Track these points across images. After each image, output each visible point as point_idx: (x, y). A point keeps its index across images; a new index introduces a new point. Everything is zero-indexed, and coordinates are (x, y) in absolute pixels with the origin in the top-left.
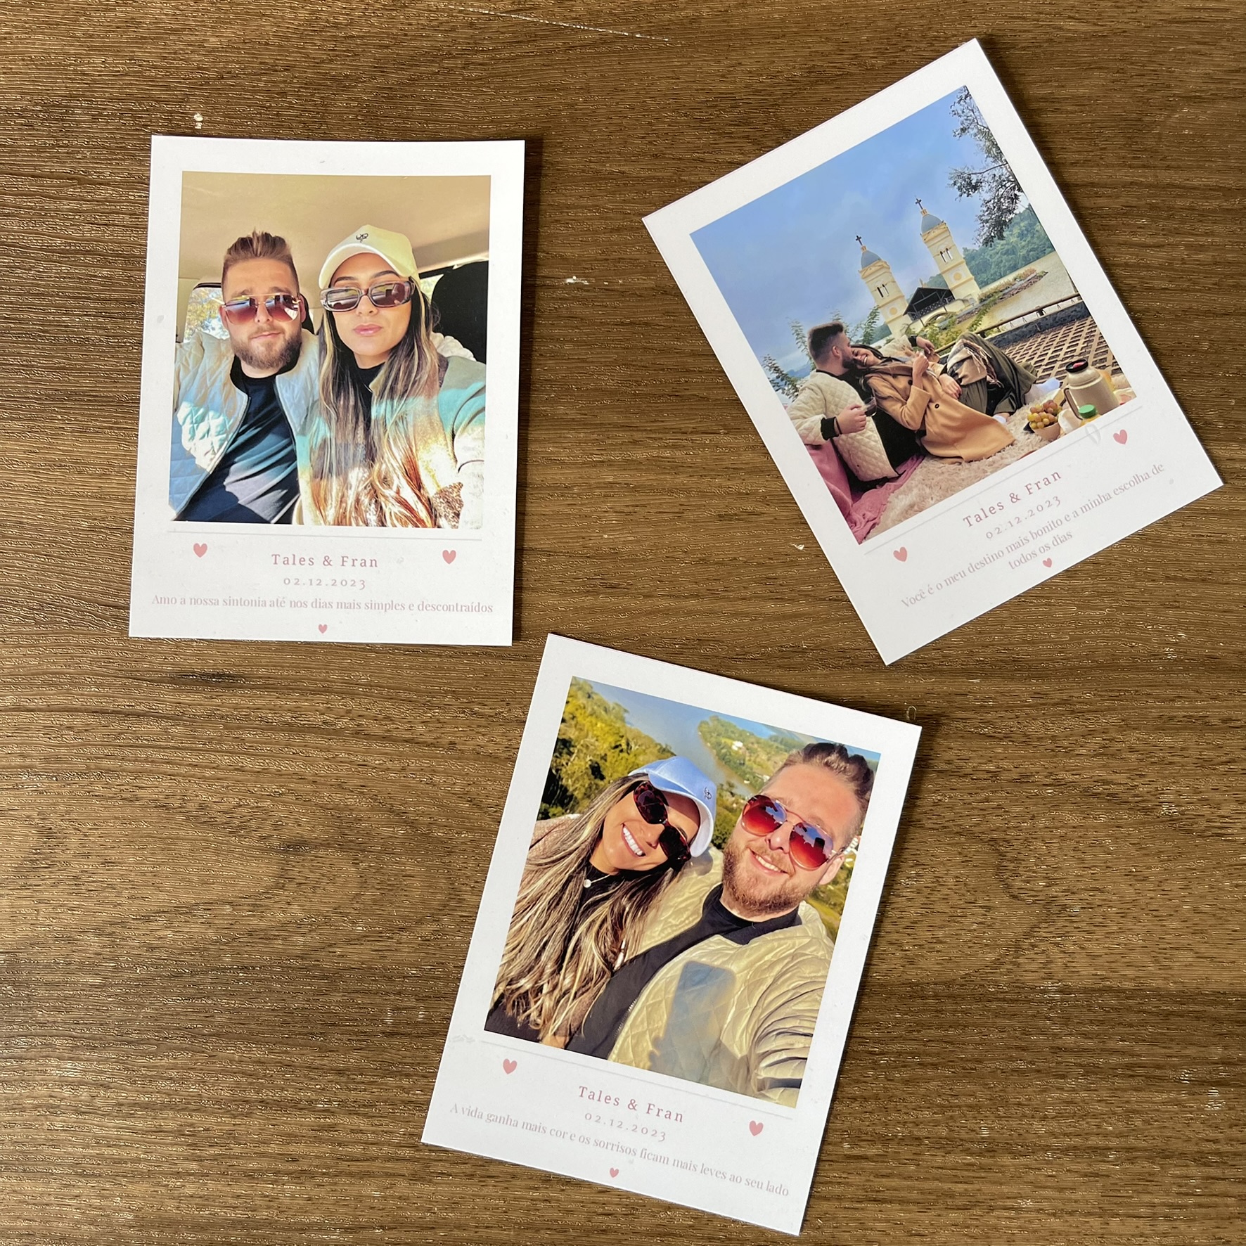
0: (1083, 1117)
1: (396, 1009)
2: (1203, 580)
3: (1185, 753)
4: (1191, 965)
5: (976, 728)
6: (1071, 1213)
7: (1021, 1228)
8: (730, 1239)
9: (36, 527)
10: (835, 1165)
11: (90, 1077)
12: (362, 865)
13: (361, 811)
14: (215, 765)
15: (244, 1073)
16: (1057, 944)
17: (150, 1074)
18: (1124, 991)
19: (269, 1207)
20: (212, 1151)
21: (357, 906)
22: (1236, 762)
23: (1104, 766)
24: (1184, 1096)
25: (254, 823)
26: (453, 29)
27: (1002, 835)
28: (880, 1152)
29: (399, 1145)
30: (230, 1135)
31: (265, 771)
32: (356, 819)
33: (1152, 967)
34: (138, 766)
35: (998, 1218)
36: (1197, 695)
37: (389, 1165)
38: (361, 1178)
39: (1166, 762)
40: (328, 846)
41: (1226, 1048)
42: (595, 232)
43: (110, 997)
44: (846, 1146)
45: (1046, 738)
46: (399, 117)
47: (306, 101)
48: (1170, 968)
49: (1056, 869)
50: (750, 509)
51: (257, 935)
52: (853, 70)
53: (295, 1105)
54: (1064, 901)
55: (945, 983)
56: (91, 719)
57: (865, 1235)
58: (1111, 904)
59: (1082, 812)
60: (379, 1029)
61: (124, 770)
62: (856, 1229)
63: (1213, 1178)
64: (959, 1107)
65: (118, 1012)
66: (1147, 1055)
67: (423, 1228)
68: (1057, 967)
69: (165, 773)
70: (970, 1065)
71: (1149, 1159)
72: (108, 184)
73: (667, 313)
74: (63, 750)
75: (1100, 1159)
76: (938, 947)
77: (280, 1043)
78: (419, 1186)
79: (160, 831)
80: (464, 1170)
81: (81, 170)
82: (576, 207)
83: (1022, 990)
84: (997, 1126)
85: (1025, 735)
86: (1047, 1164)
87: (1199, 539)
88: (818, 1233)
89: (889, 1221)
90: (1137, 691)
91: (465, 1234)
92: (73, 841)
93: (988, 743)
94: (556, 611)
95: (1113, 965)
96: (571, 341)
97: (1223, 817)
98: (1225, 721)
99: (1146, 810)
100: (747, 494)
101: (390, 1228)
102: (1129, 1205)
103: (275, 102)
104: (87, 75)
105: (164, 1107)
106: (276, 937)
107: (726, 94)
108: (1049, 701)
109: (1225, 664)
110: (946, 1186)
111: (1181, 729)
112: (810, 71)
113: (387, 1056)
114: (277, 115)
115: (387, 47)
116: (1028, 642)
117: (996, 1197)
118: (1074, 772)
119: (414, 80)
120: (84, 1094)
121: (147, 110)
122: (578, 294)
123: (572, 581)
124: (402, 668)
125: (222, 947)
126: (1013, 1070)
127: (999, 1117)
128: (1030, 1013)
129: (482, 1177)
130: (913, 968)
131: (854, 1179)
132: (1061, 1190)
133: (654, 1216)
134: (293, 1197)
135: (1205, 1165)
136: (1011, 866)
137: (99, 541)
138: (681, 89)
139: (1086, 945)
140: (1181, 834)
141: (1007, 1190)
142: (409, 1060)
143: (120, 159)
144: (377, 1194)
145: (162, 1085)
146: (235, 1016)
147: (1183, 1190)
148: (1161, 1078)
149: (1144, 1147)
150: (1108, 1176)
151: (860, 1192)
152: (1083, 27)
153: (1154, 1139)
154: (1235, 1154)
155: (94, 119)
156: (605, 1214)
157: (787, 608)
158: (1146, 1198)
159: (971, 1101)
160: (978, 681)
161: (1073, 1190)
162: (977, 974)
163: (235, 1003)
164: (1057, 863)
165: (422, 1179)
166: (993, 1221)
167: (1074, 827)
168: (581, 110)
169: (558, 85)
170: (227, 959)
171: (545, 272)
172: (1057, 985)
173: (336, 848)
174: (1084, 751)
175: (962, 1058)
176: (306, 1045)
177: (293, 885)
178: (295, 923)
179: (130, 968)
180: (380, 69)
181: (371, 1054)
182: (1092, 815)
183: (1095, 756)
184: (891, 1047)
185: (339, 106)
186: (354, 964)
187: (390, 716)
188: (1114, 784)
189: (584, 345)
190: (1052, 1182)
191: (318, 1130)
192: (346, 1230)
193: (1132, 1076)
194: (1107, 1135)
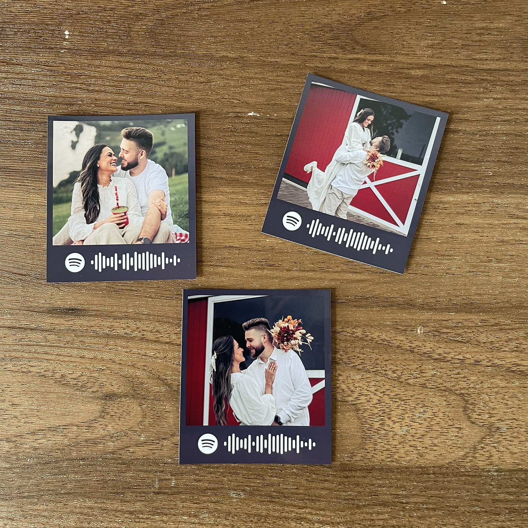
1: (160, 480)
5: (453, 337)
11: (4, 514)
12: (144, 406)
13: (143, 378)
14: (70, 355)
15: (81, 513)
16: (495, 447)
17: (34, 513)
21: (141, 427)
23: (517, 356)
25: (89, 385)
27: (466, 391)
31: (95, 358)
32: (141, 382)
34: (31, 355)
40: (127, 396)
42: (263, 90)
43: (14, 474)
45: (488, 342)
46: (167, 33)
47: (120, 25)
49: (494, 409)
51: (90, 442)
52: (390, 13)
54: (498, 425)
55: (439, 467)
56: (6, 331)
58: (522, 426)
59: (506, 380)
60: (151, 490)
61: (23, 357)
68: (494, 459)
69: (44, 359)
70: (452, 509)
72: (22, 65)
76: (435, 448)
77: (101, 498)
79: (41, 388)
81: (8, 58)
82: (253, 78)
83: (477, 471)
85: (477, 341)
93: (459, 345)
94: (243, 277)
95: (523, 457)
96: (251, 144)
103: (105, 26)
104: (13, 12)
106: (100, 443)
107: (327, 24)
108: (489, 324)
112: (369, 13)
113: (155, 504)
114: (106, 32)
116: (478, 294)
118: (502, 360)
119: (174, 16)
120: (1, 523)
121: (42, 29)
122: (255, 121)
123: (251, 263)
124: (165, 306)
125: (72, 448)
126: (473, 512)
128: (482, 482)
130: (423, 459)
136: (471, 407)
137: (13, 241)
138: (306, 22)
139: (509, 447)
142: (167, 507)
143: (28, 53)
145: (40, 519)
146: (78, 484)
155: (16, 33)
157: (359, 277)
160: (454, 314)
162: (454, 462)
163: (78, 477)
164: (494, 406)
167: (502, 388)
168: (256, 31)
169: (245, 19)
170: (74, 454)
171: (238, 110)
172: (495, 468)
173: (131, 397)
174: (507, 349)
175: (448, 505)
176: (114, 499)
177: (109, 416)
178: (110, 435)
179: (24, 459)
180: (157, 10)
181: (147, 503)
182: (511, 381)
183: (512, 351)
184: (412, 500)
185: (136, 28)
186: (139, 457)
187: (159, 330)
188: (522, 366)
189: (257, 146)
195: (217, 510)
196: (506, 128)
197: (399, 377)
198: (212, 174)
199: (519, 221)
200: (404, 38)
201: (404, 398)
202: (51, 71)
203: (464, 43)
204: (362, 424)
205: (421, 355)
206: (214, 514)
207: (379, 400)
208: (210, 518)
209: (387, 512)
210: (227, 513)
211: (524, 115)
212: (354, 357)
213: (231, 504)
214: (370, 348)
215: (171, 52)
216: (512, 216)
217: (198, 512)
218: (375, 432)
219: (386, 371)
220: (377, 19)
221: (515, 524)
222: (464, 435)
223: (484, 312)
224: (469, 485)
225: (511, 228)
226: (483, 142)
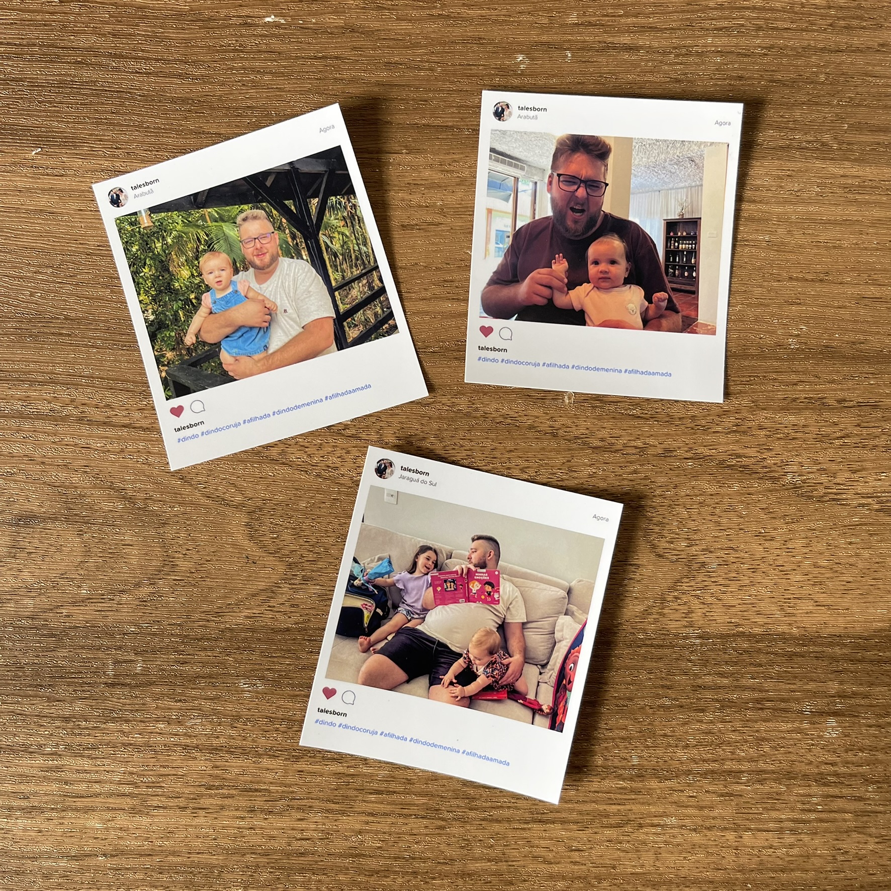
0: (719, 745)
1: (117, 662)
2: (821, 280)
3: (806, 430)
4: (811, 612)
5: (626, 410)
6: (709, 829)
7: (666, 843)
8: (413, 858)
12: (86, 536)
13: (85, 488)
16: (697, 597)
18: (754, 636)
21: (81, 572)
22: (849, 437)
23: (737, 441)
24: (806, 725)
27: (649, 503)
29: (120, 783)
32: (80, 495)
33: (778, 614)
35: (647, 834)
36: (817, 380)
37: (110, 800)
38: (85, 813)
39: (790, 438)
40: (56, 519)
41: (841, 683)
45: (687, 418)
48: (794, 615)
49: (696, 531)
50: (429, 219)
54: (702, 559)
57: (531, 852)
58: (743, 561)
59: (718, 482)
60: (101, 680)
62: (524, 846)
63: (832, 796)
64: (613, 739)
66: (775, 690)
67: (141, 855)
68: (697, 617)
70: (622, 702)
71: (775, 780)
73: (354, 48)
75: (734, 781)
77: (13, 694)
78: (137, 818)
80: (178, 804)
83: (667, 637)
84: (645, 754)
85: (668, 415)
86: (689, 786)
87: (817, 245)
88: (489, 851)
90: (765, 377)
91: (179, 859)
93: (636, 423)
95: (745, 613)
96: (271, 73)
97: (839, 484)
98: (839, 401)
99: (774, 479)
100: (427, 207)
101: (112, 856)
102: (760, 820)
106: (8, 601)
109: (840, 352)
110: (602, 808)
111: (803, 409)
113: (109, 704)
117: (645, 816)
118: (711, 447)
122: (275, 31)
124: (119, 361)
126: (659, 706)
127: (647, 747)
128: (674, 656)
129: (193, 809)
132: (701, 808)
133: (346, 840)
134: (25, 830)
135: (825, 785)
136: (657, 529)
139: (722, 596)
140: (803, 500)
141: (653, 810)
142: (128, 707)
144: (100, 826)
147: (807, 807)
148: (785, 710)
149: (772, 770)
150: (741, 796)
151: (527, 815)
153: (781, 763)
154: (851, 775)
156: (303, 839)
158: (774, 814)
159: (623, 733)
161: (711, 808)
162: (627, 623)
164: (696, 526)
165: (140, 813)
166: (642, 837)
167: (712, 495)
171: (245, 12)
172: (697, 632)
173: (62, 521)
174: (720, 429)
175: (615, 697)
176: (36, 696)
177: (24, 554)
178: (26, 587)
181: (94, 703)
182: (726, 484)
183: (729, 433)
186: (80, 623)
187: (110, 404)
188: (746, 457)
189: (282, 77)
190: (693, 802)
191: (47, 771)
192: (75, 858)
193: (761, 709)
194: (739, 760)
195: (215, 712)
196: (722, 41)
198: (201, 127)
205: (569, 441)
206: (212, 719)
208: (205, 726)
210: (233, 716)
211: (752, 19)
212: (454, 447)
213: (241, 701)
214: (482, 430)
217: (184, 715)
219: (509, 468)
221: (732, 727)
222: (643, 577)
224: (652, 661)
226: (682, 66)
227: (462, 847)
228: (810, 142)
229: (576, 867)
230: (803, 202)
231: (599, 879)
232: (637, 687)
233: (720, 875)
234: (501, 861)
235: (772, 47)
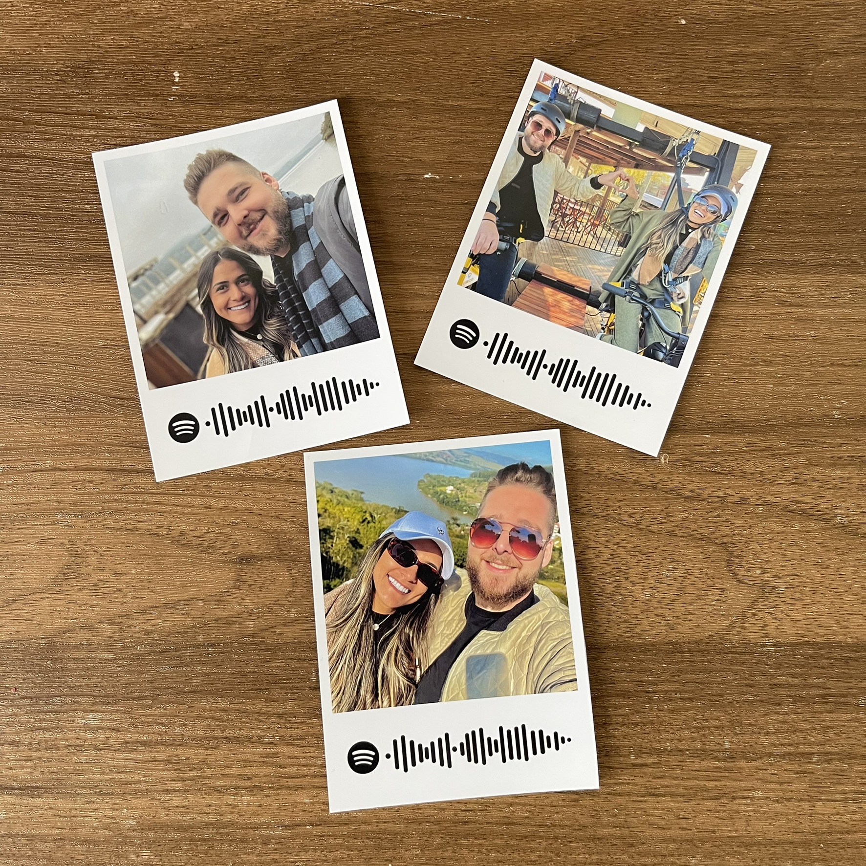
0: (793, 732)
2: (856, 366)
3: (851, 481)
4: (861, 625)
5: (709, 467)
6: (789, 800)
7: (755, 812)
8: (555, 826)
9: (66, 346)
10: (625, 771)
11: (106, 724)
12: (293, 571)
13: (292, 534)
14: (191, 505)
15: (213, 718)
16: (771, 613)
17: (147, 720)
18: (817, 644)
19: (232, 813)
20: (191, 774)
21: (290, 599)
23: (796, 491)
24: (861, 716)
25: (218, 544)
26: (346, 15)
27: (730, 540)
28: (656, 761)
30: (204, 761)
31: (226, 508)
32: (288, 539)
33: (835, 627)
34: (137, 507)
35: (739, 804)
36: (856, 442)
37: (315, 780)
38: (296, 790)
39: (838, 487)
40: (270, 558)
42: (443, 144)
43: (119, 667)
44: (632, 757)
45: (757, 473)
46: (311, 72)
47: (249, 62)
48: (848, 627)
49: (767, 562)
51: (221, 621)
52: (610, 38)
53: (249, 739)
54: (773, 584)
55: (695, 642)
56: (105, 475)
57: (647, 820)
58: (805, 585)
59: (783, 523)
60: (307, 685)
61: (128, 510)
62: (641, 815)
64: (709, 727)
65: (126, 678)
66: (835, 688)
67: (340, 824)
68: (771, 629)
69: (156, 511)
70: (715, 698)
71: (839, 760)
72: (116, 119)
74: (86, 497)
75: (807, 761)
76: (690, 617)
77: (238, 696)
79: (153, 551)
81: (97, 109)
82: (429, 129)
83: (748, 646)
84: (735, 740)
85: (742, 472)
86: (771, 765)
87: (852, 338)
88: (614, 819)
89: (663, 809)
90: (816, 440)
91: (369, 828)
92: (93, 559)
93: (717, 477)
95: (809, 626)
96: (429, 216)
99: (826, 520)
101: (317, 825)
102: (829, 793)
103: (228, 63)
104: (101, 47)
105: (158, 743)
106: (234, 623)
108: (757, 448)
110: (702, 783)
111: (846, 465)
112: (582, 38)
114: (229, 72)
115: (302, 27)
116: (742, 409)
117: (737, 790)
118: (776, 496)
119: (321, 48)
120: (101, 736)
121: (142, 70)
122: (432, 185)
125: (197, 630)
126: (744, 701)
127: (736, 734)
128: (754, 661)
130: (673, 633)
131: (638, 780)
132: (781, 783)
134: (248, 805)
136: (737, 560)
137: (110, 354)
138: (497, 52)
139: (789, 613)
140: (851, 536)
141: (744, 785)
143: (124, 102)
144: (307, 801)
145: (156, 728)
146: (206, 678)
148: (844, 703)
149: (836, 752)
150: (813, 773)
151: (643, 790)
152: (759, 9)
153: (843, 746)
155: (107, 76)
158: (840, 788)
159: (717, 723)
160: (709, 436)
161: (789, 783)
162: (716, 635)
163: (206, 669)
164: (768, 558)
166: (735, 807)
167: (778, 533)
168: (431, 66)
169: (416, 50)
170: (201, 638)
171: (410, 170)
172: (772, 641)
173: (275, 559)
174: (782, 482)
175: (709, 694)
176: (256, 697)
177: (246, 586)
178: (248, 612)
179: (133, 647)
180: (298, 42)
181: (301, 703)
182: (790, 524)
183: (790, 484)
184: (660, 687)
185: (270, 65)
186: (289, 640)
188: (804, 503)
189: (437, 218)
190: (775, 778)
191: (266, 757)
192: (287, 827)
193: (826, 703)
194: (810, 744)
196: (771, 186)
197: (638, 523)
199: (793, 309)
200: (631, 70)
201: (646, 551)
202: (156, 125)
203: (712, 75)
204: (590, 587)
205: (666, 492)
207: (612, 555)
209: (628, 705)
211: (794, 169)
214: (597, 484)
215: (317, 96)
216: (783, 303)
218: (608, 598)
219: (620, 514)
220: (593, 45)
221: (803, 717)
223: (749, 433)
224: (737, 665)
225: (784, 320)
227: (593, 816)
228: (842, 260)
229: (684, 832)
230: (839, 306)
231: (703, 842)
232: (725, 686)
233: (798, 838)
234: (624, 827)
235: (810, 189)
